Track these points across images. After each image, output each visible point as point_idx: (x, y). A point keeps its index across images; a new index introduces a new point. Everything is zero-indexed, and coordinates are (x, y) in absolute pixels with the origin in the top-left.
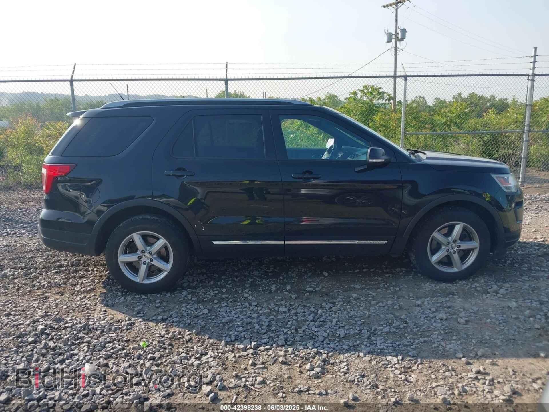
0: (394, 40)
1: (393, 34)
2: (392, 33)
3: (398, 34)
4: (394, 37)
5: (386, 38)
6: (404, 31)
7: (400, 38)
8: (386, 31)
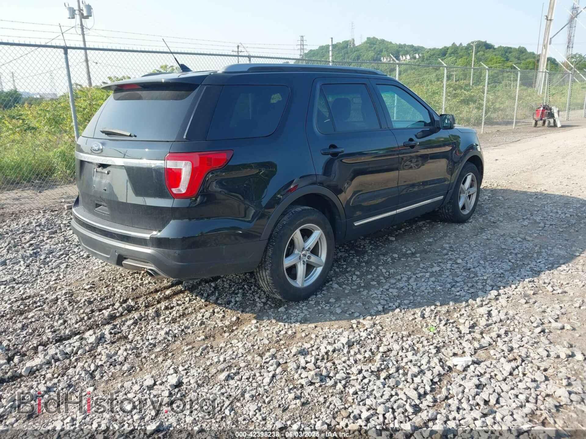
0: (78, 17)
1: (75, 9)
2: (73, 8)
3: (82, 10)
4: (77, 12)
5: (67, 13)
6: (89, 8)
7: (85, 14)
8: (67, 5)
